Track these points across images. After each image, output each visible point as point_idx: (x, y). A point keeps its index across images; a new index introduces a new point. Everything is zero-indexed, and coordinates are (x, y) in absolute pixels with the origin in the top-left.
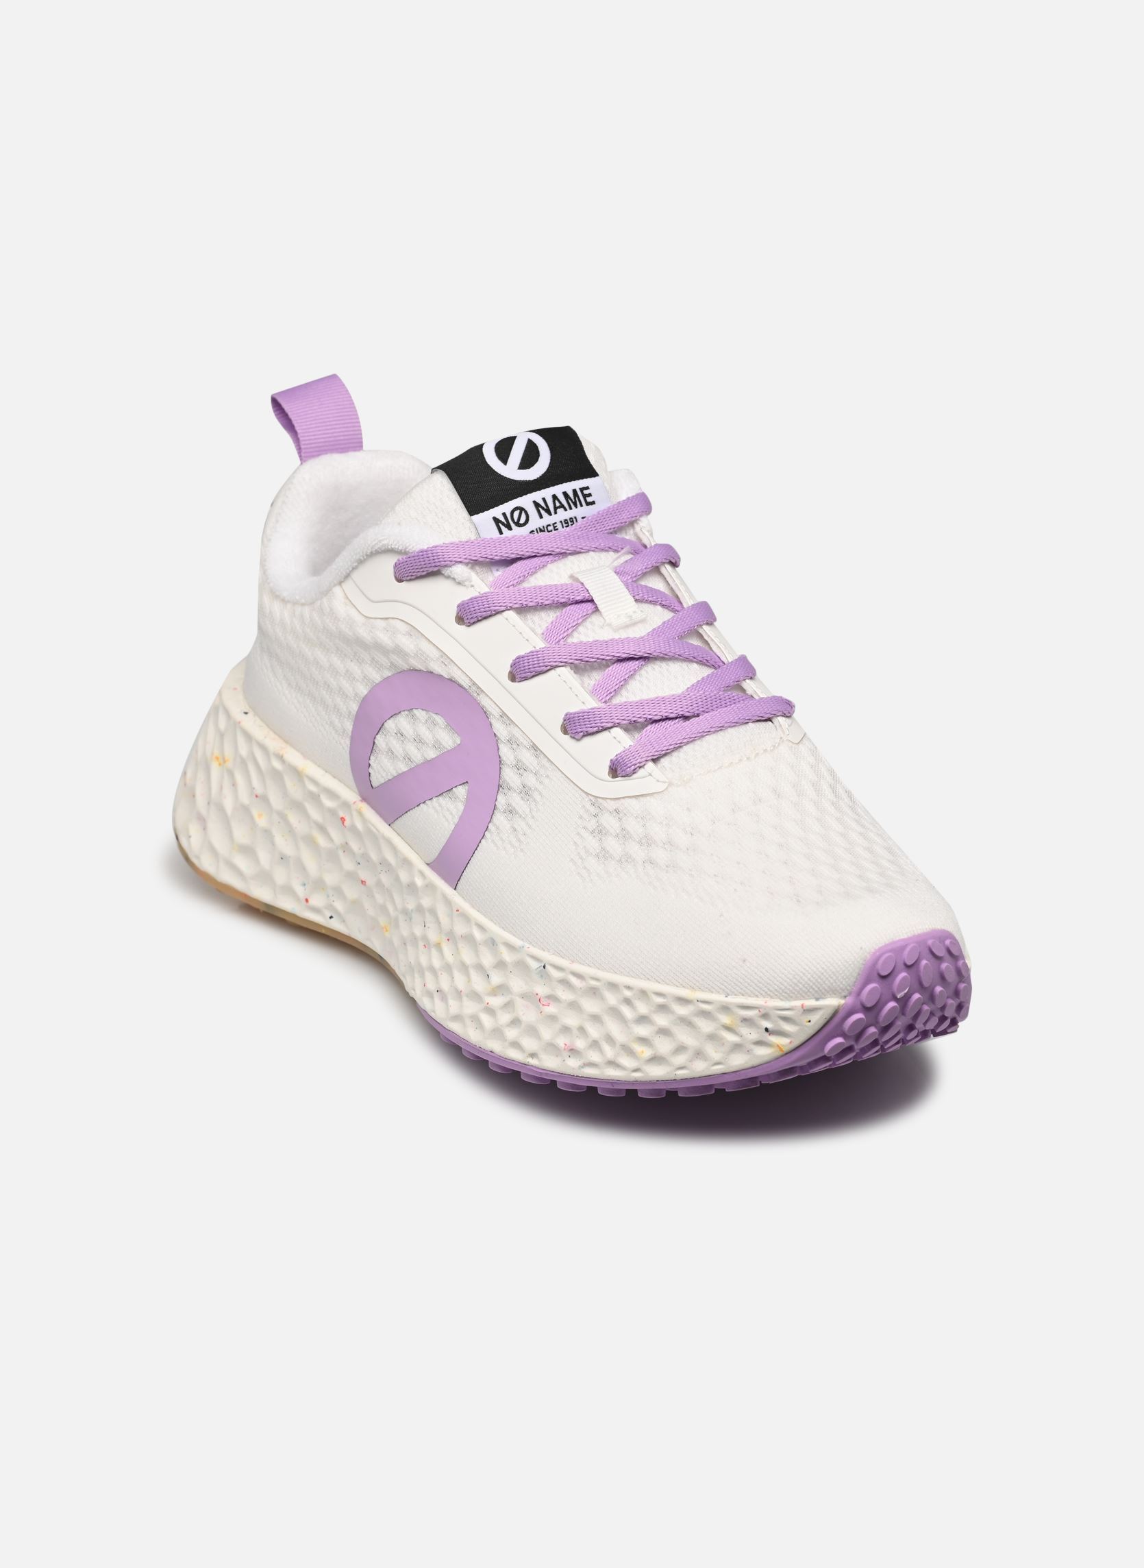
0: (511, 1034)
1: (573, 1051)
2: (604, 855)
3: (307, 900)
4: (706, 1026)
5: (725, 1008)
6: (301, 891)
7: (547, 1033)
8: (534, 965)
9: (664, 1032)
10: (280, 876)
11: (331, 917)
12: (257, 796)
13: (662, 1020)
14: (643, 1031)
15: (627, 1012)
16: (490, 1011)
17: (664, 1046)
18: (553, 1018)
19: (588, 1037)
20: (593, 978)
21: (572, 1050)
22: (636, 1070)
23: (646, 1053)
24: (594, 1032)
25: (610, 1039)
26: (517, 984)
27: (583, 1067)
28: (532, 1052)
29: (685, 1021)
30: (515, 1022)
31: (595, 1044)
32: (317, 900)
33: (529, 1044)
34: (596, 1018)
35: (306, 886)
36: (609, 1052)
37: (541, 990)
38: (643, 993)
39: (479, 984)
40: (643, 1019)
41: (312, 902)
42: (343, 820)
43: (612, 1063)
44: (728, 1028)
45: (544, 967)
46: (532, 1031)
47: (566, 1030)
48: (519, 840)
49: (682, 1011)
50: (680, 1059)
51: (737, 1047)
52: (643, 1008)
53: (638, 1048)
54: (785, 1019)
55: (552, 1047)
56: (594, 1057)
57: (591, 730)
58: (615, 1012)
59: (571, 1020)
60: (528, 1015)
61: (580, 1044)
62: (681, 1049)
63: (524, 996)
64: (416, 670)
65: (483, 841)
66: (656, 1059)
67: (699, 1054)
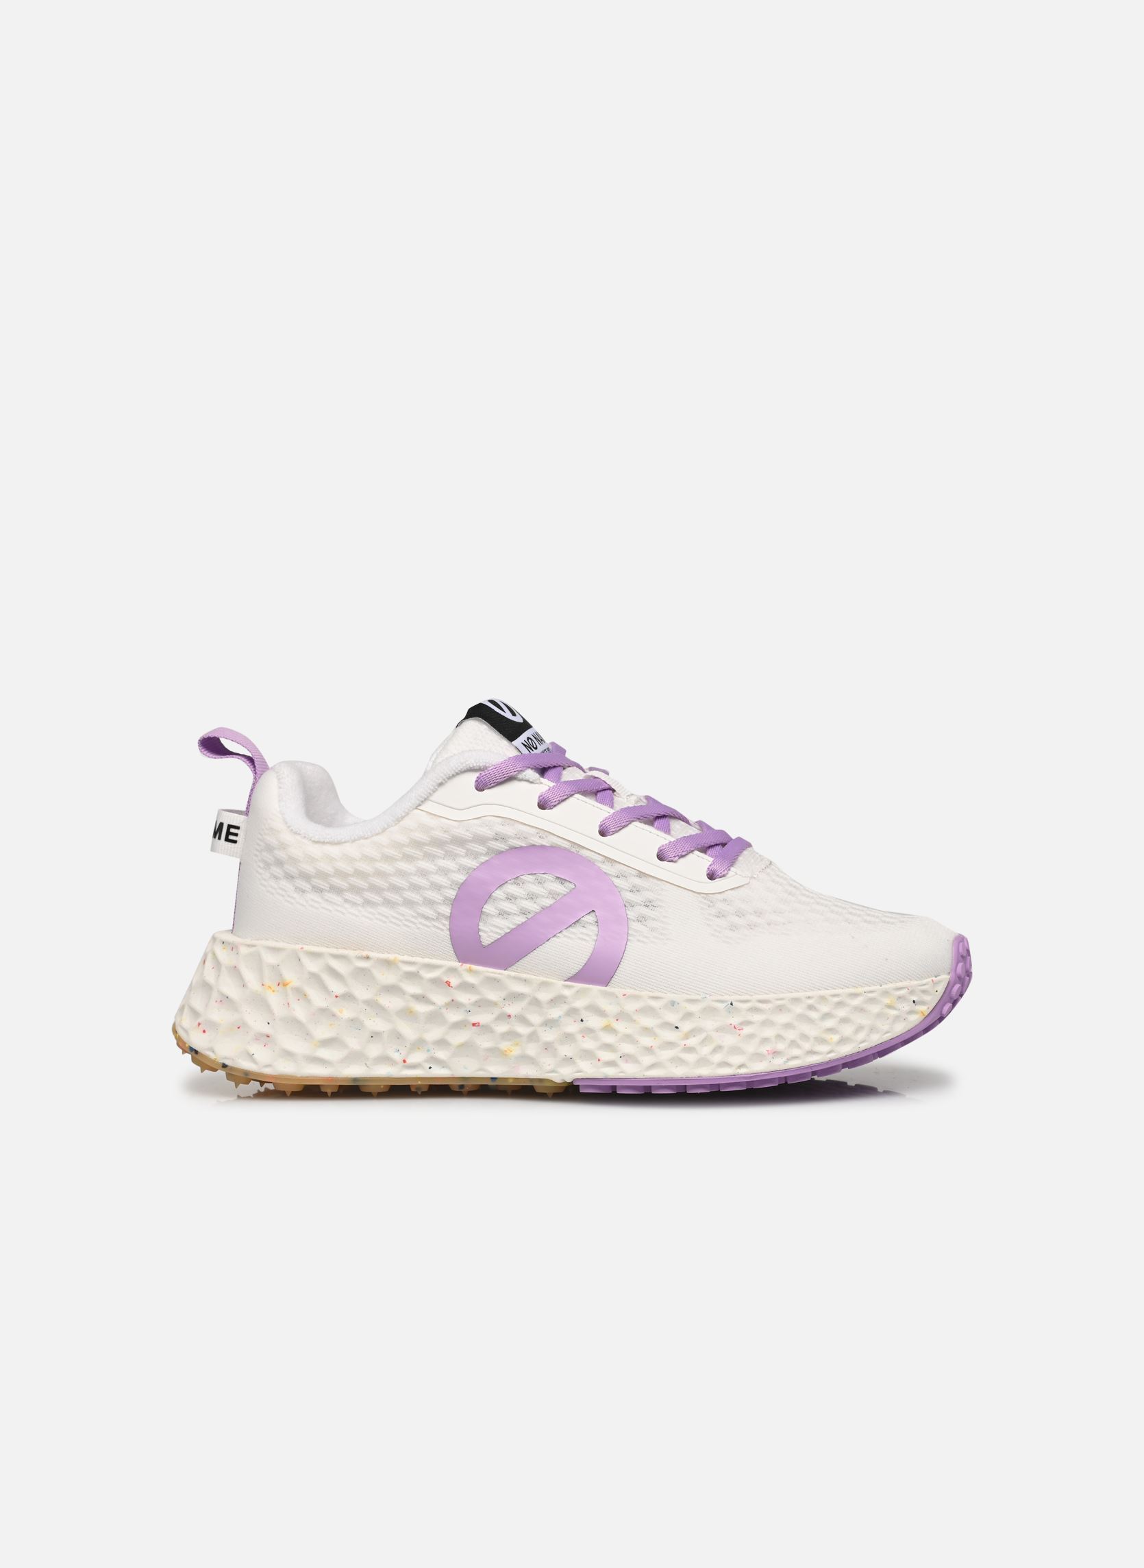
0: (717, 1058)
1: (776, 1053)
2: (733, 928)
3: (404, 1061)
4: (875, 1009)
5: (886, 993)
6: (397, 1057)
7: (750, 1048)
8: (721, 1006)
9: (845, 1020)
10: (374, 1050)
11: (430, 1068)
12: (337, 997)
13: (842, 1013)
14: (829, 1023)
15: (814, 1015)
16: (690, 1050)
17: (847, 1030)
18: (751, 1036)
19: (785, 1040)
20: (778, 999)
21: (774, 1053)
22: (830, 1052)
23: (836, 1038)
24: (791, 1035)
25: (804, 1037)
26: (709, 1024)
27: (787, 1062)
28: (738, 1065)
29: (860, 1010)
30: (718, 1048)
31: (793, 1043)
32: (417, 1057)
33: (736, 1060)
34: (788, 1026)
35: (400, 1051)
36: (807, 1046)
37: (735, 1020)
38: (823, 998)
39: (671, 1036)
40: (827, 1016)
41: (410, 1061)
42: (448, 983)
43: (812, 1052)
44: (890, 1007)
45: (732, 1004)
46: (735, 1050)
47: (765, 1040)
48: (662, 934)
49: (856, 1002)
50: (861, 1036)
51: (897, 1018)
52: (825, 1009)
53: (828, 1036)
54: (924, 992)
55: (758, 1056)
56: (796, 1052)
57: (684, 854)
58: (803, 1018)
59: (769, 1032)
60: (729, 1040)
61: (781, 1046)
62: (860, 1028)
63: (717, 1030)
64: (516, 848)
65: (628, 943)
66: (843, 1041)
67: (873, 1029)
